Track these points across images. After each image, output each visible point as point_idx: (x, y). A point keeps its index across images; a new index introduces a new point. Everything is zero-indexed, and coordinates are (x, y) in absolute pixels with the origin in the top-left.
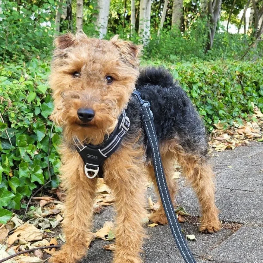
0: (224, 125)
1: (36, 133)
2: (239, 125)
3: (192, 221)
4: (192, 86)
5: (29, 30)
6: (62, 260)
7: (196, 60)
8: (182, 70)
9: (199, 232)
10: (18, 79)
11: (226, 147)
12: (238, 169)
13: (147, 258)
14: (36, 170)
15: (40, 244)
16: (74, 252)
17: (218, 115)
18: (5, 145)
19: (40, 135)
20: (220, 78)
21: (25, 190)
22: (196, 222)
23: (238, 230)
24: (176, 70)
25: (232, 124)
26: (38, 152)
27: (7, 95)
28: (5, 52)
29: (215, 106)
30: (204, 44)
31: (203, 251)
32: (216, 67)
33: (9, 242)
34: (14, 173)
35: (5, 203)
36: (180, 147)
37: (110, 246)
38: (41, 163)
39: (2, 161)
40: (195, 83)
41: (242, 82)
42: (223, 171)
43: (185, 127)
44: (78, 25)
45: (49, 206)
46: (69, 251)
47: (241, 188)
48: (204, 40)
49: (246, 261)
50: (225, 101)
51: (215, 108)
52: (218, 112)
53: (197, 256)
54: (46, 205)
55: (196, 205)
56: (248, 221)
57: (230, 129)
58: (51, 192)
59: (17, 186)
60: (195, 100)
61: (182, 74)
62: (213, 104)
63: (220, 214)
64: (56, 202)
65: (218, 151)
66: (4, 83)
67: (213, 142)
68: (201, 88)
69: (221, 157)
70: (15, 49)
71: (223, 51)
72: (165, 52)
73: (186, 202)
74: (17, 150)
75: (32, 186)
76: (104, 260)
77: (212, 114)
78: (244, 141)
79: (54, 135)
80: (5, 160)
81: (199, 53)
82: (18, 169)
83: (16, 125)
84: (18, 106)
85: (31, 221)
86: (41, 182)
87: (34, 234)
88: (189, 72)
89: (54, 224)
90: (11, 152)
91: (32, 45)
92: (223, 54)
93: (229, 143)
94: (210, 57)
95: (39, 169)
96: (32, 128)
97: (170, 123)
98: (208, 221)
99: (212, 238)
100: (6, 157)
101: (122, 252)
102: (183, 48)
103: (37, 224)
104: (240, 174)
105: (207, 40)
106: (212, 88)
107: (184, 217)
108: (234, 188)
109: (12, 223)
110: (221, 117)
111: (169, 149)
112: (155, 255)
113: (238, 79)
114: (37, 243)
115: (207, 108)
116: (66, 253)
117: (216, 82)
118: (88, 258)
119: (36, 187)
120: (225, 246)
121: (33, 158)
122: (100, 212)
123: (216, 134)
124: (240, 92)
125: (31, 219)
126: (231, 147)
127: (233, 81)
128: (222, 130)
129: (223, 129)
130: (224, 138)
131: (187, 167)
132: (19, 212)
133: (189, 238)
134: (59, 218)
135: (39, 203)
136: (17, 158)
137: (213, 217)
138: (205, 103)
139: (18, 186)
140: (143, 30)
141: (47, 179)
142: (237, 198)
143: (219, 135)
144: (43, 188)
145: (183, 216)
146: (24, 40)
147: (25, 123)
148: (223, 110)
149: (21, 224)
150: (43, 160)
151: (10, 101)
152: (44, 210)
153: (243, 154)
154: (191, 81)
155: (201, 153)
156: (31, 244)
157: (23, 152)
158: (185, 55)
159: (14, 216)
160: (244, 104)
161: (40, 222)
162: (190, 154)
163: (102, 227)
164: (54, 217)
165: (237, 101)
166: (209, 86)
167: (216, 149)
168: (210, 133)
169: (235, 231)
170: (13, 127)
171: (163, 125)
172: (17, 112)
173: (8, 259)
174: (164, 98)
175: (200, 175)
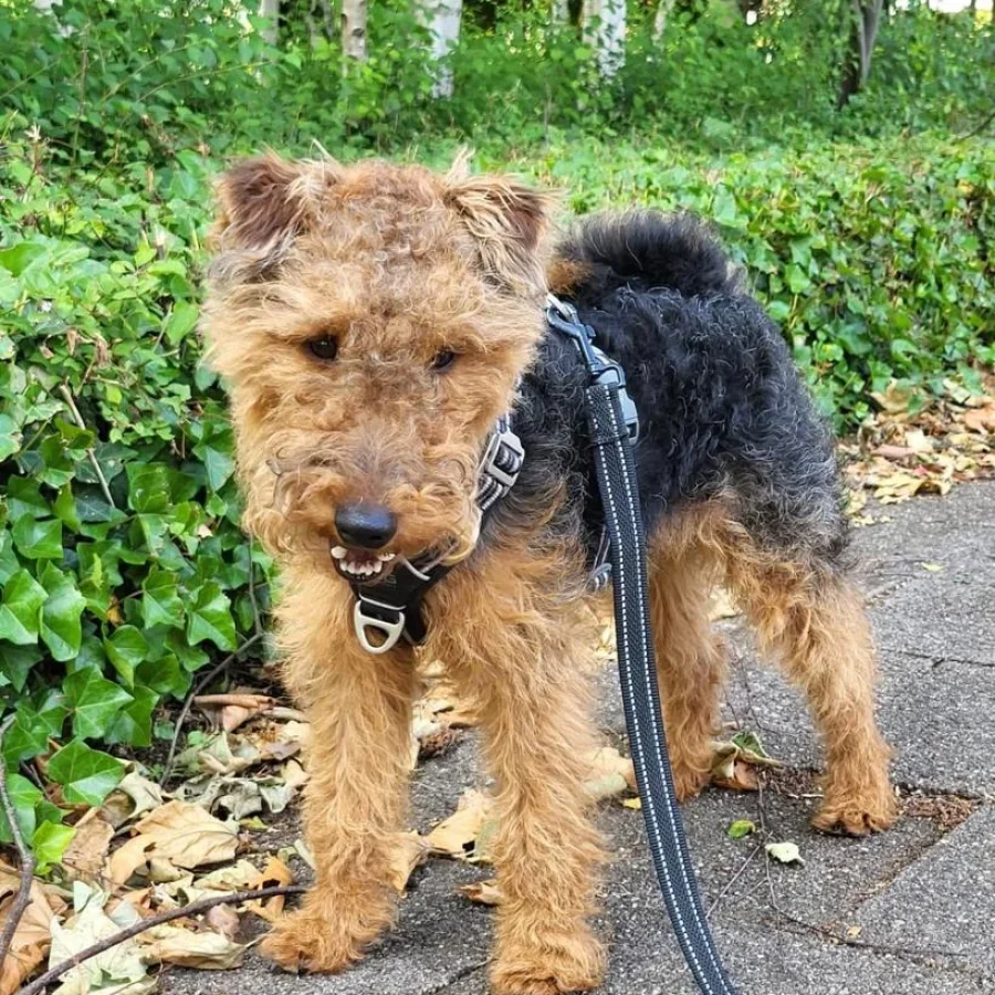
0: (911, 397)
1: (201, 458)
2: (967, 394)
3: (788, 784)
4: (789, 249)
5: (164, 42)
6: (304, 945)
7: (805, 135)
8: (751, 189)
9: (815, 831)
10: (129, 249)
11: (916, 484)
12: (962, 578)
13: (620, 936)
14: (205, 598)
15: (229, 880)
16: (348, 914)
17: (889, 359)
18: (87, 505)
19: (219, 467)
20: (897, 215)
21: (167, 673)
22: (803, 791)
23: (958, 823)
24: (730, 189)
25: (939, 390)
26: (210, 527)
27: (91, 322)
28: (77, 130)
29: (876, 325)
30: (835, 72)
31: (829, 907)
32: (883, 170)
33: (113, 874)
34: (126, 611)
35: (97, 724)
36: (739, 529)
37: (484, 888)
38: (222, 568)
39: (82, 570)
40: (799, 237)
41: (981, 221)
42: (904, 584)
43: (763, 455)
44: (350, 7)
45: (255, 730)
46: (328, 911)
47: (973, 655)
48: (834, 54)
49: (988, 949)
50: (917, 299)
51: (876, 329)
52: (886, 344)
53: (805, 926)
54: (243, 725)
55: (801, 723)
57: (933, 409)
58: (262, 675)
59: (135, 661)
60: (799, 300)
61: (750, 203)
62: (870, 318)
63: (892, 760)
64: (280, 712)
65: (887, 499)
66: (77, 272)
67: (866, 466)
68: (821, 256)
69: (898, 524)
70: (113, 118)
71: (911, 95)
72: (684, 107)
73: (766, 711)
74: (133, 523)
75: (192, 657)
76: (464, 941)
77: (866, 355)
78: (988, 457)
80: (91, 562)
81: (818, 107)
82: (140, 597)
83: (129, 430)
84: (134, 359)
85: (192, 784)
86: (224, 643)
87: (205, 841)
88: (777, 194)
89: (278, 798)
90: (111, 533)
91: (178, 98)
92: (907, 109)
93: (929, 467)
94: (859, 121)
95: (217, 594)
96: (187, 438)
97: (704, 444)
98: (849, 792)
99: (863, 853)
100: (95, 556)
101: (521, 920)
102: (755, 90)
103: (215, 800)
104: (969, 595)
105: (849, 55)
106: (865, 253)
107: (758, 773)
108: (945, 655)
109: (121, 798)
110: (900, 366)
111: (696, 536)
112: (649, 922)
113: (968, 211)
114: (216, 877)
115: (846, 333)
116: (319, 920)
117: (881, 230)
118: (404, 934)
119: (206, 660)
120: (912, 889)
121: (191, 552)
122: (446, 752)
123: (879, 430)
124: (973, 264)
125: (192, 781)
126: (936, 486)
127: (947, 221)
128: (904, 416)
129: (904, 411)
130: (910, 451)
131: (762, 602)
132: (149, 754)
133: (775, 854)
134: (292, 775)
135: (218, 715)
136: (135, 555)
137: (868, 780)
138: (840, 313)
139: (140, 660)
140: (597, 19)
141: (247, 627)
142: (958, 696)
143: (890, 437)
144: (235, 660)
145: (752, 766)
146: (147, 80)
147: (158, 422)
148: (909, 339)
149: (155, 798)
150: (228, 557)
151: (102, 343)
152: (239, 743)
153: (982, 514)
154: (784, 229)
155: (817, 552)
156: (195, 879)
157: (154, 534)
158: (760, 117)
159: (128, 770)
160: (988, 310)
161: (224, 789)
162: (773, 557)
163: (454, 810)
164: (276, 768)
165: (962, 299)
166: (856, 244)
167: (878, 493)
168: (856, 426)
169: (950, 827)
170: (119, 442)
171: (678, 450)
172: (128, 383)
173: (115, 942)
174: (689, 345)
175: (811, 632)
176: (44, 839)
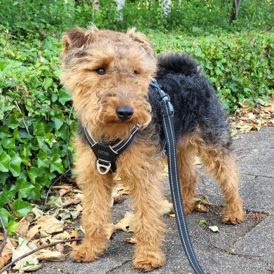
0: (249, 104)
1: (54, 121)
2: (265, 103)
3: (215, 210)
4: (216, 63)
5: (43, 6)
6: (82, 254)
7: (220, 31)
8: (205, 46)
9: (223, 223)
10: (33, 63)
11: (251, 128)
12: (263, 153)
13: (169, 252)
14: (55, 159)
15: (61, 237)
16: (94, 246)
17: (243, 93)
18: (22, 134)
19: (58, 123)
20: (246, 53)
21: (44, 180)
22: (219, 212)
23: (262, 221)
24: (199, 46)
25: (257, 102)
26: (56, 140)
27: (23, 83)
28: (19, 30)
29: (240, 84)
30: (229, 14)
31: (226, 244)
32: (242, 41)
33: (29, 235)
34: (33, 163)
35: (25, 194)
36: (201, 140)
37: (132, 239)
38: (59, 151)
39: (20, 152)
40: (219, 60)
41: (269, 55)
42: (247, 155)
43: (208, 119)
45: (69, 196)
46: (89, 245)
47: (266, 174)
48: (229, 9)
49: (270, 255)
50: (251, 77)
51: (240, 85)
52: (243, 89)
53: (220, 249)
54: (65, 194)
55: (219, 193)
56: (272, 212)
57: (256, 107)
58: (71, 180)
59: (35, 177)
60: (219, 77)
61: (205, 50)
62: (238, 82)
63: (244, 204)
64: (76, 191)
65: (243, 132)
66: (19, 69)
67: (237, 123)
68: (225, 65)
69: (246, 139)
70: (29, 27)
71: (250, 20)
72: (187, 23)
73: (209, 190)
74: (35, 139)
75: (51, 175)
76: (126, 253)
77: (237, 92)
78: (271, 120)
79: (73, 122)
80: (23, 150)
81: (224, 24)
82: (37, 159)
83: (33, 113)
84: (35, 94)
85: (52, 211)
86: (60, 172)
87: (55, 226)
88: (212, 48)
89: (75, 214)
90: (29, 142)
91: (47, 22)
92: (248, 24)
93: (254, 123)
94: (235, 27)
95: (58, 158)
96: (49, 115)
97: (192, 116)
98: (232, 212)
99: (236, 229)
100: (24, 148)
101: (142, 247)
102: (206, 19)
103: (58, 215)
104: (265, 158)
105: (232, 9)
106: (237, 64)
107: (207, 207)
108: (258, 175)
109: (32, 214)
110: (246, 95)
111: (190, 142)
112: (177, 248)
113: (265, 52)
114: (58, 236)
115: (232, 86)
116: (86, 248)
117: (241, 58)
118: (110, 252)
119: (55, 176)
120: (249, 239)
121: (51, 147)
122: (121, 201)
123: (241, 113)
124: (267, 67)
125: (51, 209)
126: (256, 128)
127: (259, 55)
128: (247, 109)
129: (248, 107)
130: (249, 119)
131: (208, 160)
132: (39, 202)
133: (211, 229)
134: (79, 208)
135: (58, 191)
136: (35, 147)
137: (237, 209)
138: (230, 80)
139: (37, 176)
141: (66, 167)
142: (262, 186)
143: (244, 115)
144: (63, 176)
145: (205, 205)
146: (39, 16)
147: (42, 111)
148: (249, 88)
149: (41, 214)
150: (61, 148)
151: (26, 89)
152: (64, 199)
153: (269, 136)
154: (214, 57)
155: (223, 146)
156: (52, 237)
157: (41, 142)
158: (208, 26)
159: (34, 207)
160: (271, 80)
161: (60, 212)
162: (211, 147)
163: (123, 217)
164: (74, 206)
165: (263, 77)
166: (234, 61)
167: (240, 130)
168: (234, 112)
169: (259, 222)
170: (31, 116)
171: (185, 118)
172: (33, 100)
173: (30, 254)
174: (187, 89)
175: (222, 168)
176: (10, 226)
